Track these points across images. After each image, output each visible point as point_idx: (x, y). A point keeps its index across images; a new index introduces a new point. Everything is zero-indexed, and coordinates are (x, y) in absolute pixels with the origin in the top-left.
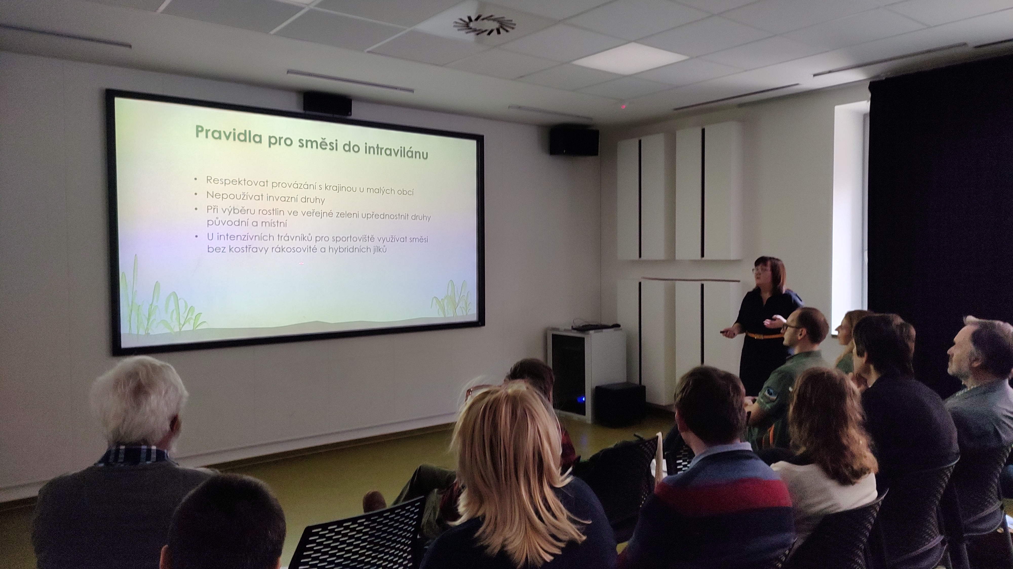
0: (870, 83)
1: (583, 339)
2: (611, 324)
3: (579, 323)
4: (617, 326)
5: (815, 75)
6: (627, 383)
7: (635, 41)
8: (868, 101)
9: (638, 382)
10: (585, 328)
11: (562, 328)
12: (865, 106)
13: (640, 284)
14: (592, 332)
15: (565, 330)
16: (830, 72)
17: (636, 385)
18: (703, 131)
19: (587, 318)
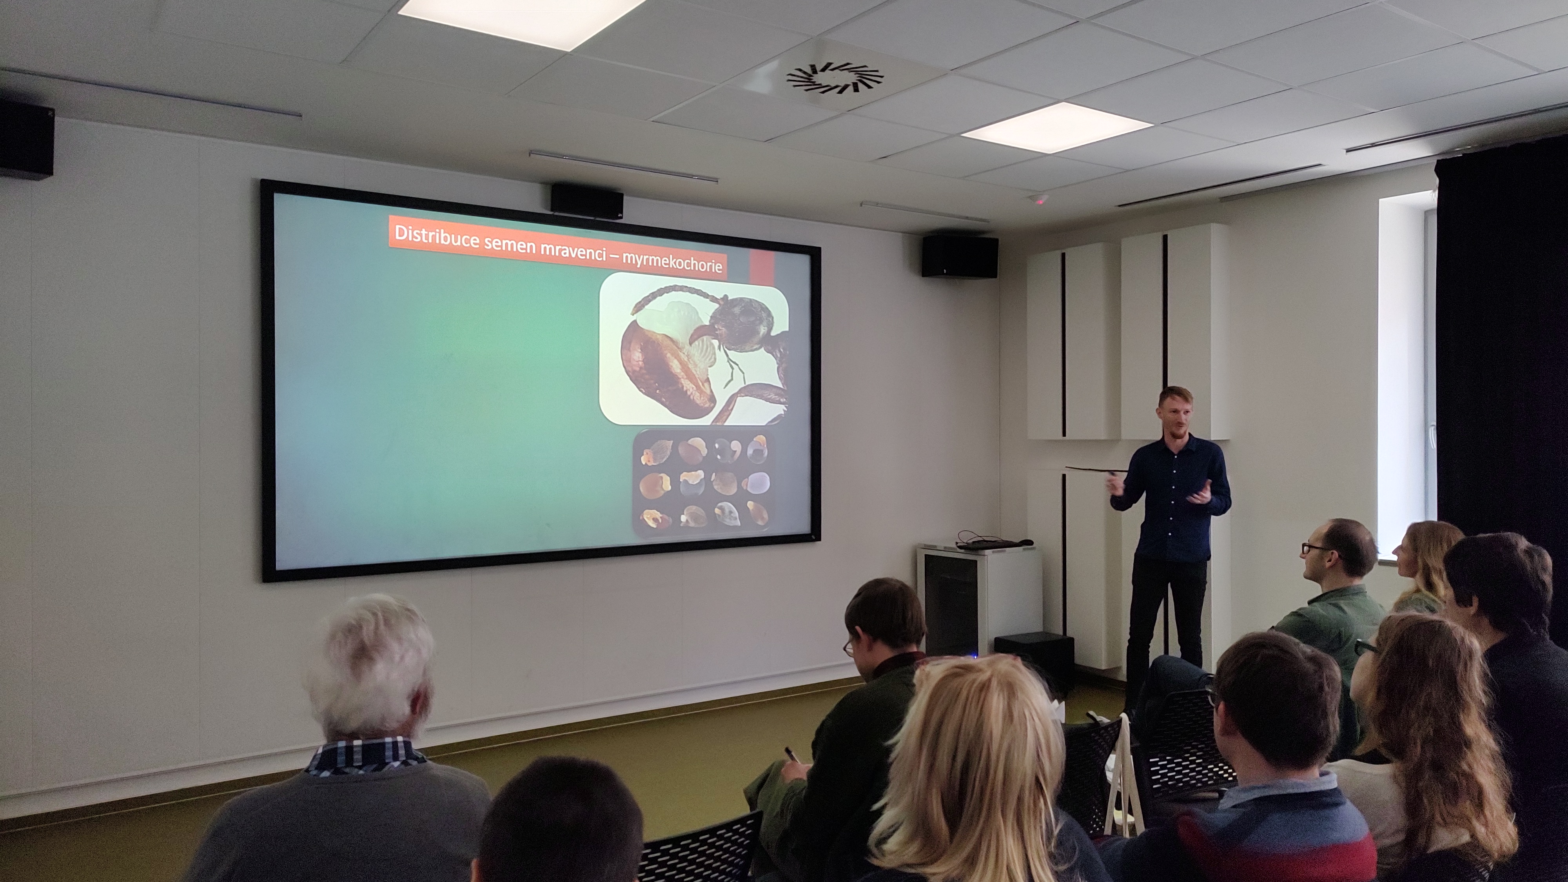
0: (1438, 161)
1: (976, 562)
2: (1017, 540)
3: (968, 538)
4: (1029, 543)
5: (1348, 151)
6: (1045, 633)
7: (1067, 100)
8: (1434, 191)
9: (1061, 633)
10: (979, 546)
11: (941, 545)
12: (1429, 198)
13: (1064, 476)
14: (988, 552)
15: (946, 549)
16: (1373, 145)
17: (1058, 635)
18: (1165, 238)
19: (982, 532)
